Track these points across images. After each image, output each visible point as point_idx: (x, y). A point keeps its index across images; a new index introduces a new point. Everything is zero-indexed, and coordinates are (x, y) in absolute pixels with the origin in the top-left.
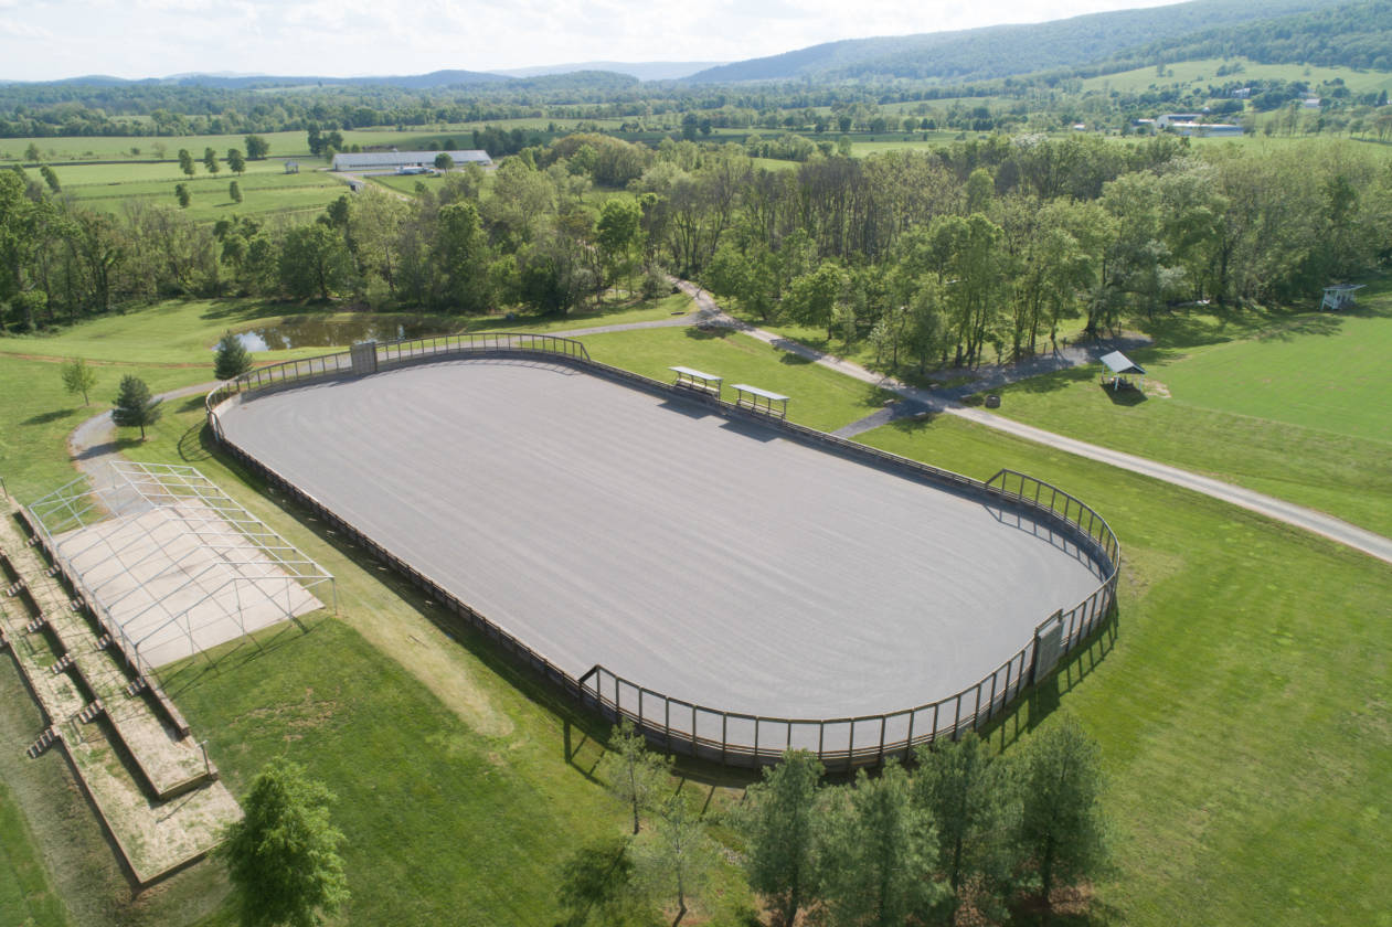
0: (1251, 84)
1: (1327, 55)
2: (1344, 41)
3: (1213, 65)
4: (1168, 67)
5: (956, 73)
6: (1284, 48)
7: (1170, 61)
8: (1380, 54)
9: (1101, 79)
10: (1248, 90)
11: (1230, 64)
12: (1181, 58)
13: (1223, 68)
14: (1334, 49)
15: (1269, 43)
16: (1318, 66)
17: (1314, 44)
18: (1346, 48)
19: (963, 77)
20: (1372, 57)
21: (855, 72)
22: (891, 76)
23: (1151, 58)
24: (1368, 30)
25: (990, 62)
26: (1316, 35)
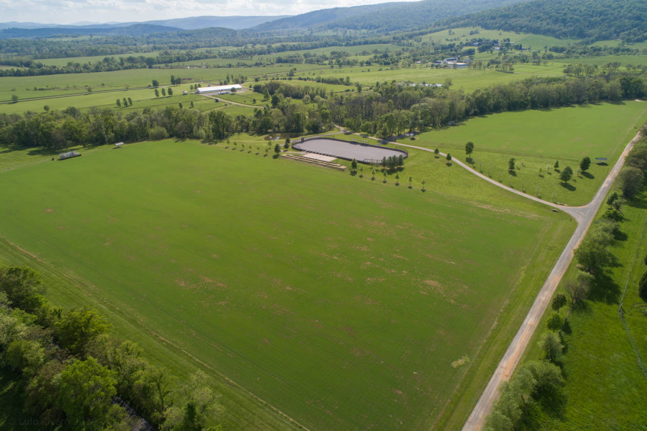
0: (480, 40)
1: (507, 26)
2: (512, 21)
3: (469, 29)
4: (453, 30)
5: (373, 27)
6: (493, 24)
7: (453, 27)
8: (525, 27)
9: (429, 35)
10: (478, 43)
11: (474, 30)
12: (458, 26)
13: (472, 32)
14: (510, 25)
15: (488, 22)
16: (504, 31)
17: (503, 22)
18: (514, 24)
19: (376, 30)
20: (522, 28)
21: (331, 27)
22: (346, 29)
23: (447, 26)
24: (522, 17)
25: (386, 23)
26: (504, 18)
